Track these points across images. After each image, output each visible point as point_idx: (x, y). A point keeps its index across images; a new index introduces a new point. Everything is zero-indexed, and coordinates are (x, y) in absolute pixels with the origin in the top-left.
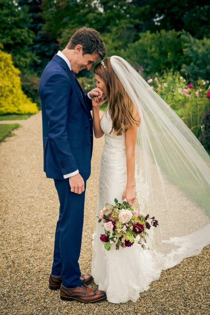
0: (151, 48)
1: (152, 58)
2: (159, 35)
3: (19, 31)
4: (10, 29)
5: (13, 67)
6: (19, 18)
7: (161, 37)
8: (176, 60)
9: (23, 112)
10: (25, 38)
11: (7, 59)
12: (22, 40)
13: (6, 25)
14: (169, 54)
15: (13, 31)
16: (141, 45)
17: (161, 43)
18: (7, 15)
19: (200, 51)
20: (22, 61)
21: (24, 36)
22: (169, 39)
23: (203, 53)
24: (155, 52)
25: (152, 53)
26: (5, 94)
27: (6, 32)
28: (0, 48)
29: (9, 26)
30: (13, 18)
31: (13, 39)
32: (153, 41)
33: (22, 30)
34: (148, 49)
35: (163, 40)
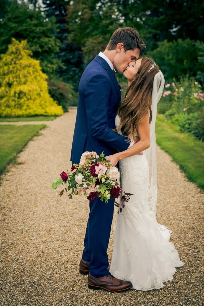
0: (168, 56)
1: (169, 65)
2: (176, 43)
3: (46, 40)
4: (39, 38)
5: (41, 72)
6: (46, 28)
7: (177, 45)
8: (191, 66)
9: (50, 114)
10: (53, 46)
11: (35, 65)
12: (49, 48)
13: (35, 34)
14: (185, 61)
15: (42, 39)
16: (159, 53)
17: (177, 51)
18: (36, 25)
20: (49, 67)
21: (51, 44)
24: (172, 59)
25: (169, 60)
26: (33, 98)
27: (35, 40)
28: (30, 55)
29: (38, 35)
30: (41, 28)
31: (41, 47)
32: (170, 49)
33: (50, 39)
34: (166, 56)
35: (179, 48)
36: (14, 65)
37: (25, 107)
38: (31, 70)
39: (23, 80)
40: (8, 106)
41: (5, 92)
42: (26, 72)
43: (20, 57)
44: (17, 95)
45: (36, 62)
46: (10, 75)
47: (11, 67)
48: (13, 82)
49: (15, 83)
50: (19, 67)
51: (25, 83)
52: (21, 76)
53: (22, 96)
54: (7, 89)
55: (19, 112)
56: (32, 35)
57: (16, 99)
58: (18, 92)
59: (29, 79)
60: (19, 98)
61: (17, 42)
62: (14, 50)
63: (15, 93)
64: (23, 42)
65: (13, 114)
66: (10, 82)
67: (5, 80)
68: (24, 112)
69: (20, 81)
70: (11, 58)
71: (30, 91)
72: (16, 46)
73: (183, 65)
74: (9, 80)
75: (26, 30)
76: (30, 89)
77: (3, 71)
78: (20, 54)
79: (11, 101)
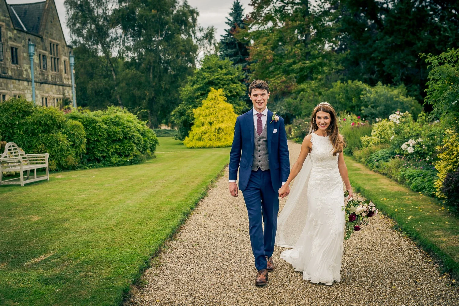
0: (339, 95)
1: (340, 103)
2: (346, 85)
3: (235, 85)
4: (228, 84)
5: (234, 113)
6: (235, 76)
7: (347, 86)
8: (359, 103)
10: (240, 91)
11: (229, 108)
12: (237, 93)
13: (225, 82)
14: (353, 99)
15: (230, 85)
16: (332, 93)
17: (347, 91)
18: (226, 74)
19: (372, 96)
20: (237, 109)
21: (238, 89)
22: (353, 88)
23: (375, 98)
24: (342, 98)
25: (339, 99)
26: (229, 133)
27: (225, 87)
28: (225, 100)
29: (227, 83)
30: (230, 76)
31: (230, 92)
32: (341, 89)
33: (237, 85)
34: (337, 96)
35: (348, 88)
36: (214, 108)
37: (223, 140)
38: (227, 111)
39: (221, 119)
40: (210, 140)
41: (207, 129)
42: (223, 113)
43: (218, 102)
44: (217, 131)
45: (230, 106)
46: (211, 116)
47: (211, 110)
48: (213, 122)
49: (215, 122)
50: (217, 110)
51: (222, 122)
52: (219, 117)
53: (220, 131)
54: (209, 126)
55: (219, 144)
56: (222, 82)
57: (216, 134)
58: (217, 129)
59: (226, 119)
60: (218, 133)
61: (215, 91)
62: (214, 97)
63: (215, 129)
64: (219, 90)
65: (214, 146)
66: (211, 121)
67: (207, 120)
68: (222, 143)
69: (219, 120)
70: (211, 103)
71: (226, 127)
72: (215, 94)
73: (352, 102)
74: (210, 120)
75: (218, 79)
76: (226, 126)
77: (205, 113)
78: (218, 99)
79: (212, 136)
